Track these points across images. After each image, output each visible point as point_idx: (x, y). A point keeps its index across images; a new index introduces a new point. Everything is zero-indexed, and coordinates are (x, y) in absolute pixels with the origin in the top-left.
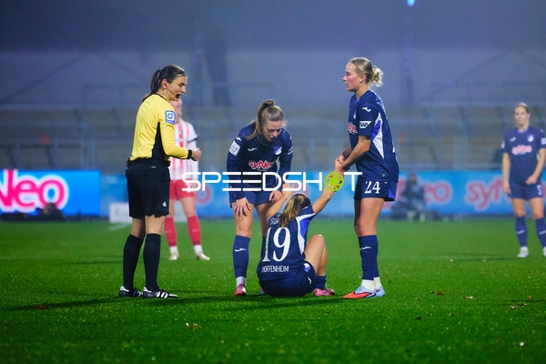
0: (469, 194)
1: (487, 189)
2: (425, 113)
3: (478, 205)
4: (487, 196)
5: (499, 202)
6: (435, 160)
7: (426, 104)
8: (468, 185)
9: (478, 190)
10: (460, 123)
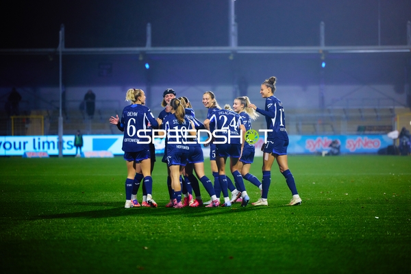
0: (347, 145)
1: (355, 142)
2: (329, 111)
3: (351, 149)
4: (355, 146)
5: (360, 148)
6: (333, 130)
7: (330, 107)
8: (347, 141)
9: (351, 143)
10: (344, 116)
